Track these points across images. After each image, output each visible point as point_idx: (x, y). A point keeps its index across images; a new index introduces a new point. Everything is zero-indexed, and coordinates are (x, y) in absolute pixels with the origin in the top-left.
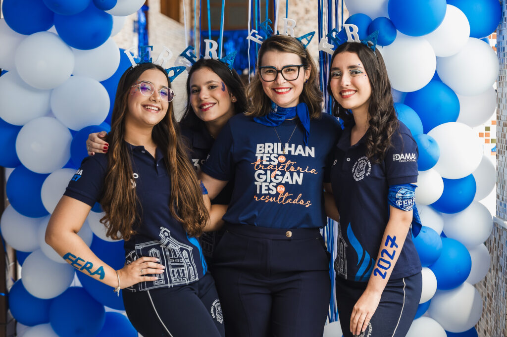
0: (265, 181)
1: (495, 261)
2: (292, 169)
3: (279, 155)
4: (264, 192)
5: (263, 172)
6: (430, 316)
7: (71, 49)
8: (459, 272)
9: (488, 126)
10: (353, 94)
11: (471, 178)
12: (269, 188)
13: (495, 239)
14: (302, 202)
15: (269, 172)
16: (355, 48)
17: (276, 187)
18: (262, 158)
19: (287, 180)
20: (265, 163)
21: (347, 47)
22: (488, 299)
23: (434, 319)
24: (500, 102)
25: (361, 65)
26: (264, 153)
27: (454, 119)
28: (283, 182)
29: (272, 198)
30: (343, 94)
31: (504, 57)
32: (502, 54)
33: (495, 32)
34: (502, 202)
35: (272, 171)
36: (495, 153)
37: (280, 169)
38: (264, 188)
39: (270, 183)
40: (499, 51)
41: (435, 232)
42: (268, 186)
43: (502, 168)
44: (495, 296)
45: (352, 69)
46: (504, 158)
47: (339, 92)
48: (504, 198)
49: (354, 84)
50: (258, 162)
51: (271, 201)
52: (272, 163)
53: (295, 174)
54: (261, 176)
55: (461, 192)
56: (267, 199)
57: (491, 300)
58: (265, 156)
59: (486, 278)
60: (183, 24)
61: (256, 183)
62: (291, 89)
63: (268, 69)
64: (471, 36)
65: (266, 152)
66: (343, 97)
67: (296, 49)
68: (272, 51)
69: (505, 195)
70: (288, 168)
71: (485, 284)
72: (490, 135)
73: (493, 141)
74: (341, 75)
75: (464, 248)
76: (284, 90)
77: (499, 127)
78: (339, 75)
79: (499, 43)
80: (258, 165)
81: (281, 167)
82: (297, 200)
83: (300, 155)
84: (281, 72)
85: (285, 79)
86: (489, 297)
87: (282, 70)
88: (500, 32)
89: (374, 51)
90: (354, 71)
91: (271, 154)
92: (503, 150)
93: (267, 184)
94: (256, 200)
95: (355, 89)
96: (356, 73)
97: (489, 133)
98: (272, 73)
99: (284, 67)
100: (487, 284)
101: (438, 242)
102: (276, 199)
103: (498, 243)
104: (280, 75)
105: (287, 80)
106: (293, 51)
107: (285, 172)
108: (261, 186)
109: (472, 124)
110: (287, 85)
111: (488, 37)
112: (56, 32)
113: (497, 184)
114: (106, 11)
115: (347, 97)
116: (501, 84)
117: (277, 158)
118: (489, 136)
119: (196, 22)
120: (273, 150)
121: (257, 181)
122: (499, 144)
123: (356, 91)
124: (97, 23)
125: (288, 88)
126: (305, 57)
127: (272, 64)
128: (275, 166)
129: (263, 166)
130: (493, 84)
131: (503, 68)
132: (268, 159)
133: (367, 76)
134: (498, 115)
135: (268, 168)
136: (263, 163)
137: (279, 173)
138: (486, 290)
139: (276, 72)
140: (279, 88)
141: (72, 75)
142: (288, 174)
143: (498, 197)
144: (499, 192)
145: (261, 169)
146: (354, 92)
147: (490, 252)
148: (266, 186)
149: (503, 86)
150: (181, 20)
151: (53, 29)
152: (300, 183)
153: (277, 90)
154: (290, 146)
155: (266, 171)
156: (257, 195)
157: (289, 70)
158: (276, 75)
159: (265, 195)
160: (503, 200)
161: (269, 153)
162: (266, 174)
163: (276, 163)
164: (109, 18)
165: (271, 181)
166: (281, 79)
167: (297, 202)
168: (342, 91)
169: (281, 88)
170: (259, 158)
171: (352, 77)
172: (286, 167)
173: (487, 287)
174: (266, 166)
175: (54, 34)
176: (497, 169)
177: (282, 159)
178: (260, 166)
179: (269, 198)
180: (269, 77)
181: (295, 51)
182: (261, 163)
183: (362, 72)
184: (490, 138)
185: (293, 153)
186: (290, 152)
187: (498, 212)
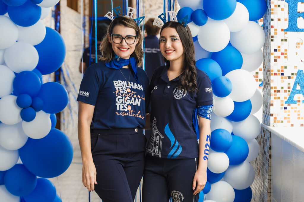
0: (122, 103)
1: (262, 149)
2: (135, 96)
3: (127, 88)
4: (121, 110)
5: (121, 97)
6: (225, 181)
7: (17, 26)
8: (241, 155)
9: (257, 71)
10: (173, 52)
11: (249, 101)
12: (124, 107)
13: (262, 136)
14: (140, 116)
15: (124, 97)
16: (174, 25)
17: (127, 106)
18: (119, 89)
19: (132, 103)
20: (121, 92)
21: (170, 24)
22: (257, 170)
23: (227, 182)
24: (265, 58)
25: (178, 36)
26: (119, 86)
27: (239, 67)
28: (130, 104)
29: (126, 113)
30: (167, 52)
31: (268, 32)
32: (266, 30)
33: (262, 18)
34: (266, 115)
35: (125, 97)
36: (262, 87)
37: (129, 96)
38: (121, 107)
39: (124, 104)
40: (265, 29)
41: (229, 132)
42: (124, 106)
43: (266, 96)
44: (262, 169)
45: (172, 38)
46: (267, 90)
47: (164, 50)
48: (268, 113)
49: (173, 46)
50: (117, 91)
51: (126, 115)
52: (124, 92)
53: (137, 99)
54: (120, 100)
55: (243, 109)
56: (123, 114)
57: (260, 171)
58: (120, 88)
59: (256, 158)
60: (80, 13)
61: (116, 104)
62: (128, 49)
63: (117, 36)
64: (250, 20)
65: (120, 86)
66: (166, 53)
67: (134, 26)
68: (120, 25)
69: (268, 111)
70: (133, 96)
71: (256, 162)
72: (259, 76)
73: (260, 80)
74: (166, 41)
75: (244, 142)
76: (125, 49)
77: (264, 72)
78: (164, 41)
79: (265, 24)
80: (118, 93)
81: (129, 95)
82: (138, 115)
83: (136, 89)
84: (124, 38)
85: (126, 43)
86: (258, 170)
87: (125, 38)
88: (265, 17)
89: (185, 27)
90: (173, 39)
91: (123, 87)
92: (267, 85)
93: (123, 105)
94: (118, 114)
95: (173, 49)
96: (175, 40)
97: (258, 76)
98: (119, 39)
99: (127, 36)
100: (257, 162)
101: (230, 138)
102: (128, 114)
103: (264, 138)
104: (124, 40)
105: (128, 44)
106: (132, 27)
107: (132, 98)
108: (120, 106)
109: (250, 70)
110: (127, 46)
111: (258, 21)
112: (8, 16)
113: (263, 104)
114: (37, 5)
115: (169, 54)
116: (266, 47)
117: (126, 89)
118: (258, 78)
119: (87, 12)
120: (123, 85)
121: (117, 103)
122: (264, 82)
123: (174, 51)
124: (32, 11)
125: (127, 48)
126: (137, 30)
127: (119, 33)
128: (126, 94)
129: (120, 94)
130: (261, 48)
131: (267, 38)
132: (122, 90)
133: (181, 42)
134: (264, 65)
135: (123, 95)
136: (120, 92)
137: (129, 98)
138: (257, 165)
139: (122, 38)
140: (122, 48)
141: (17, 41)
142: (133, 99)
143: (264, 112)
144: (264, 109)
145: (120, 95)
146: (173, 51)
147: (259, 143)
148: (122, 106)
149: (267, 48)
150: (79, 11)
151: (7, 14)
152: (139, 105)
153: (120, 49)
154: (131, 84)
155: (122, 96)
156: (118, 111)
157: (129, 38)
158: (121, 40)
159: (122, 111)
160: (267, 114)
161: (121, 86)
162: (122, 99)
163: (126, 92)
164: (39, 9)
165: (125, 103)
166: (124, 43)
167: (138, 116)
168: (166, 51)
169: (124, 48)
170: (117, 89)
171: (172, 42)
172: (132, 95)
173: (257, 164)
174: (122, 94)
175: (7, 17)
176: (263, 96)
177: (129, 90)
178: (119, 93)
179: (125, 114)
180: (118, 41)
181: (133, 27)
182: (119, 92)
183: (178, 40)
184: (258, 79)
185: (133, 88)
186: (131, 86)
187: (264, 121)
